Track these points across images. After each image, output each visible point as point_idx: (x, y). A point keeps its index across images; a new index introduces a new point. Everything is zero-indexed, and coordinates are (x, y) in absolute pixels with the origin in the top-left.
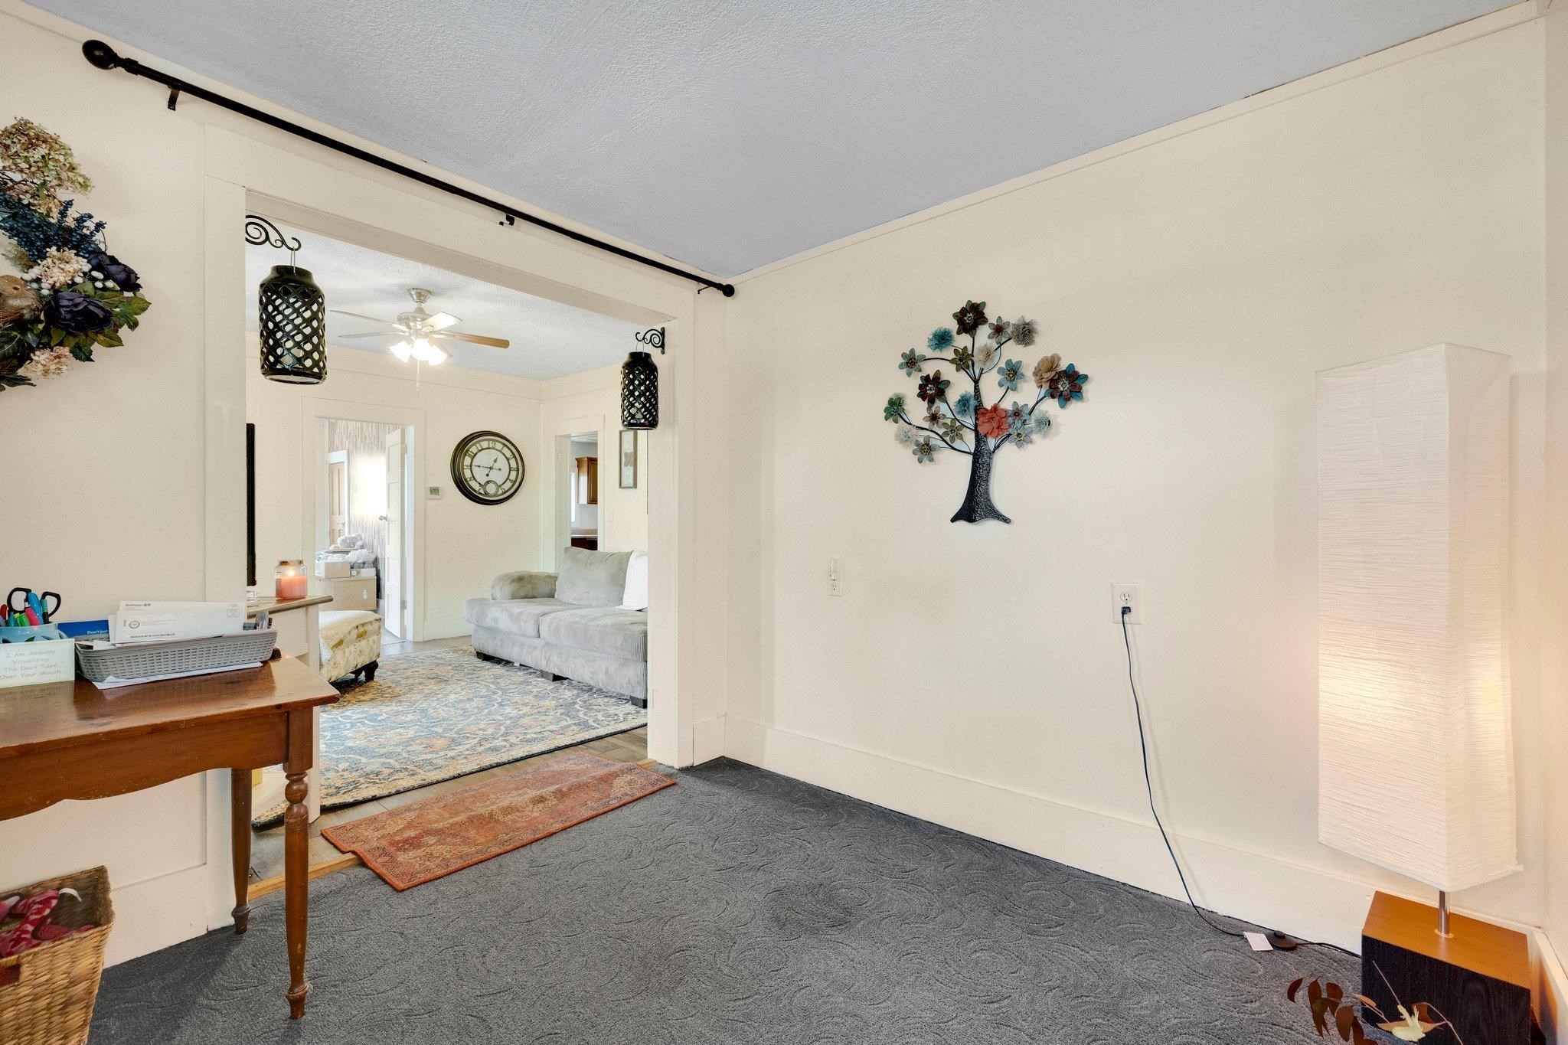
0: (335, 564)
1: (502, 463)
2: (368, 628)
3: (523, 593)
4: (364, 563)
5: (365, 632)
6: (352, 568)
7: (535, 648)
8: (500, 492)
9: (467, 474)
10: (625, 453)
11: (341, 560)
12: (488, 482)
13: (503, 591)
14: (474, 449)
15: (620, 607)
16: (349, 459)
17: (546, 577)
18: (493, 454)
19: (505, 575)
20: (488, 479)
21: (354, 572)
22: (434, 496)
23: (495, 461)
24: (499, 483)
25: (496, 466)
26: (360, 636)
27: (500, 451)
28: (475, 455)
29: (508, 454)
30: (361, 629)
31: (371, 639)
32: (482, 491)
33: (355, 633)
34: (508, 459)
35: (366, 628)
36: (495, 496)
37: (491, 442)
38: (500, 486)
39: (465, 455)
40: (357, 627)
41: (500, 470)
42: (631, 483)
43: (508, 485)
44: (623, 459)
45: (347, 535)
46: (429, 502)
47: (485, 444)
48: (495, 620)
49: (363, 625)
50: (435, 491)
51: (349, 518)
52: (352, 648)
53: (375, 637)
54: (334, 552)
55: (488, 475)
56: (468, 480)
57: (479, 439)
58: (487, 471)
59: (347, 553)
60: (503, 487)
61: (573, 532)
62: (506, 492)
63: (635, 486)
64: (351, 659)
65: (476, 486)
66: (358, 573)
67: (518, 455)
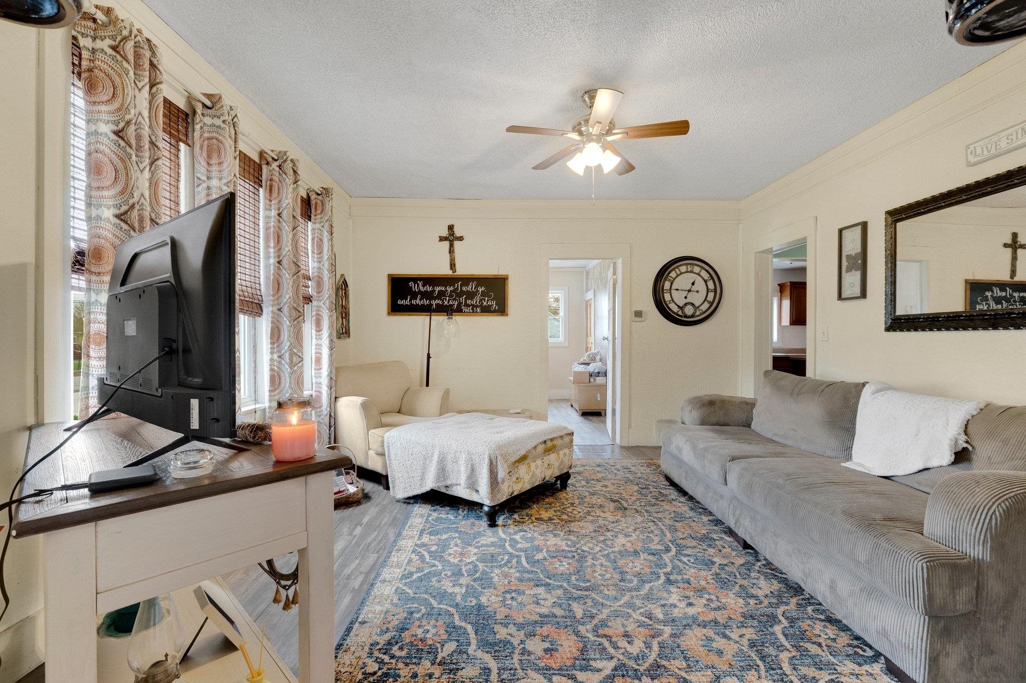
0: (581, 372)
1: (700, 285)
2: (558, 442)
3: (714, 419)
4: (599, 373)
5: (554, 447)
6: (591, 375)
7: (721, 496)
8: (698, 313)
9: (667, 297)
10: (847, 256)
11: (583, 370)
12: (686, 304)
13: (691, 416)
14: (673, 274)
15: (848, 465)
16: (594, 297)
17: (741, 402)
18: (691, 277)
19: (695, 398)
20: (687, 301)
21: (592, 380)
22: (638, 319)
23: (693, 284)
24: (697, 305)
25: (694, 288)
26: (548, 451)
27: (699, 274)
28: (674, 279)
29: (706, 275)
30: (549, 444)
31: (561, 453)
32: (680, 313)
33: (541, 448)
34: (706, 281)
35: (555, 442)
36: (693, 316)
37: (689, 266)
38: (699, 307)
39: (665, 280)
40: (545, 442)
41: (697, 292)
42: (857, 291)
43: (706, 305)
44: (845, 264)
45: (593, 351)
46: (634, 324)
47: (683, 269)
48: (680, 450)
49: (552, 440)
50: (638, 314)
51: (595, 339)
52: (539, 462)
53: (566, 451)
54: (582, 364)
55: (686, 298)
56: (668, 303)
57: (680, 263)
58: (685, 293)
59: (588, 364)
60: (701, 308)
61: (775, 350)
62: (704, 312)
63: (864, 294)
64: (538, 472)
65: (674, 308)
66: (595, 380)
67: (715, 275)
